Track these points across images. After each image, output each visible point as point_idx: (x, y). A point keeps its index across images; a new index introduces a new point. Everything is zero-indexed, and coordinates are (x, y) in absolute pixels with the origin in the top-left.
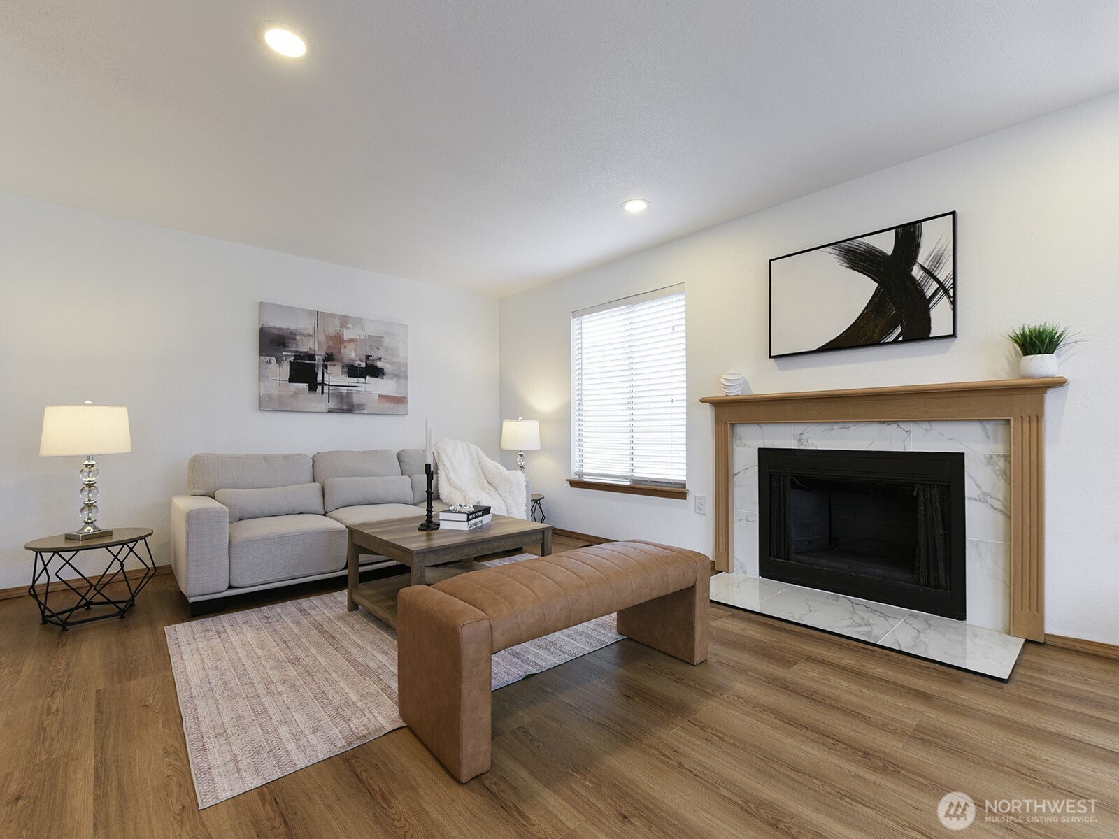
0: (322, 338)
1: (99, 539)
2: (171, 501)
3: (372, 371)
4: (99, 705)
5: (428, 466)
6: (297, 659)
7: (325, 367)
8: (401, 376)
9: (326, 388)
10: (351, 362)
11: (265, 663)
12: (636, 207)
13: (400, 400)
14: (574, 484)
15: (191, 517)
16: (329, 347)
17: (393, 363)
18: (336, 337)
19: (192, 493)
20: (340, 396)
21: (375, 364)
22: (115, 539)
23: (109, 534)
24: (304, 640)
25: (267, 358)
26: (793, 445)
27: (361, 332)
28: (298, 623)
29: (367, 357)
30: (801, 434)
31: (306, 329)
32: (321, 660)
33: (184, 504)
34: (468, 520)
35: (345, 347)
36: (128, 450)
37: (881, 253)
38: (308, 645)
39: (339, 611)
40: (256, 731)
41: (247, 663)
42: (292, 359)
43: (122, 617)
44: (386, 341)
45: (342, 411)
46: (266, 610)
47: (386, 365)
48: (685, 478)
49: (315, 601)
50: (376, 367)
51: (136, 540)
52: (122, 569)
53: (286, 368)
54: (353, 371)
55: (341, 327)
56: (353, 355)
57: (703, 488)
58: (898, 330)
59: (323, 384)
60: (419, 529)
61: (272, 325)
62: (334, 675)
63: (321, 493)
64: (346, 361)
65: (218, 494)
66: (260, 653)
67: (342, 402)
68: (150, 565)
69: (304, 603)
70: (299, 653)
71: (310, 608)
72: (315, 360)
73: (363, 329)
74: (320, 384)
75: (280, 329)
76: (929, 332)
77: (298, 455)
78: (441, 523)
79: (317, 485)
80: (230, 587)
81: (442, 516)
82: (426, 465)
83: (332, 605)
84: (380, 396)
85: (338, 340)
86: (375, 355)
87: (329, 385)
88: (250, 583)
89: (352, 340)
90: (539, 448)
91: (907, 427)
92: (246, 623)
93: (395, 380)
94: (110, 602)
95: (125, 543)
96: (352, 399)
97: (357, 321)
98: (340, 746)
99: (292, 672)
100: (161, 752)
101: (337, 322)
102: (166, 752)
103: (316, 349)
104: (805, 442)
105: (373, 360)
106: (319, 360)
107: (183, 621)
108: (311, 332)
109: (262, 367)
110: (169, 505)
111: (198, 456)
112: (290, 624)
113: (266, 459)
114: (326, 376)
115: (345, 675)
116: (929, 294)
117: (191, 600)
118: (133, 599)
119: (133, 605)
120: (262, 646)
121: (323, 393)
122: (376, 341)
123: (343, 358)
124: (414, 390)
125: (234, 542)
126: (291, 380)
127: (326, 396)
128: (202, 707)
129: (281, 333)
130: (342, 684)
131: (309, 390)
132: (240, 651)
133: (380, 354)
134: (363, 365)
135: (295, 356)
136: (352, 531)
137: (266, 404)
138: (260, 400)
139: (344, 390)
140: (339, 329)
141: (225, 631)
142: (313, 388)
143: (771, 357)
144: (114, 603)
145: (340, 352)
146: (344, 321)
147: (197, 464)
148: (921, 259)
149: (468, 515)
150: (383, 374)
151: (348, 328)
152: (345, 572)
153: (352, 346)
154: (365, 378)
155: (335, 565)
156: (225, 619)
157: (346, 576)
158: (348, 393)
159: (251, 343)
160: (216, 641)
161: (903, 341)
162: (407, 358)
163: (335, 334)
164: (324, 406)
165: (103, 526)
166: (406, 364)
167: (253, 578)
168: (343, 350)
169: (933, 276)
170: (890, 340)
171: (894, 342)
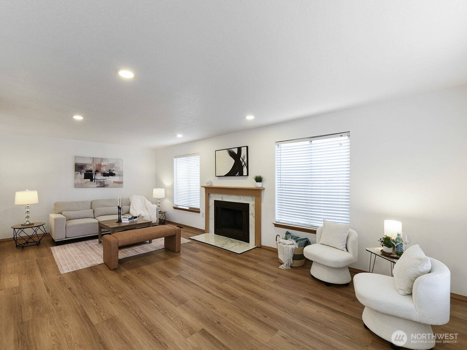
0: (95, 165)
1: (30, 226)
2: (49, 215)
3: (112, 174)
4: (37, 262)
5: (119, 207)
6: (83, 253)
7: (96, 174)
8: (121, 175)
9: (96, 180)
10: (104, 172)
11: (75, 254)
12: (180, 136)
13: (121, 183)
14: (175, 208)
15: (56, 220)
16: (97, 168)
17: (118, 171)
18: (99, 165)
19: (55, 212)
20: (101, 182)
21: (112, 172)
22: (35, 225)
23: (33, 224)
24: (86, 249)
25: (77, 172)
26: (220, 200)
27: (107, 163)
28: (85, 246)
29: (110, 170)
30: (222, 197)
31: (89, 163)
32: (89, 253)
33: (53, 216)
34: (129, 220)
35: (102, 168)
36: (38, 202)
37: (235, 153)
38: (86, 250)
39: (96, 243)
40: (72, 264)
41: (71, 254)
42: (85, 172)
43: (38, 245)
44: (116, 165)
45: (101, 187)
46: (77, 243)
47: (116, 172)
48: (199, 207)
49: (90, 241)
50: (113, 173)
51: (40, 226)
52: (36, 233)
53: (83, 175)
54: (105, 175)
55: (101, 162)
56: (105, 170)
57: (203, 210)
58: (238, 173)
59: (95, 179)
60: (116, 222)
61: (79, 162)
62: (92, 256)
63: (93, 212)
64: (102, 172)
65: (63, 213)
66: (74, 252)
67: (101, 184)
68: (45, 233)
69: (87, 242)
70: (84, 252)
71: (89, 243)
72: (92, 172)
73: (108, 162)
74: (94, 179)
75: (82, 164)
76: (243, 174)
77: (87, 201)
78: (122, 221)
79: (92, 210)
80: (66, 238)
81: (123, 219)
82: (118, 206)
83: (95, 242)
84: (114, 182)
85: (100, 165)
86: (112, 169)
87: (97, 179)
88: (72, 236)
89: (104, 165)
90: (164, 197)
91: (240, 197)
92: (71, 246)
93: (119, 177)
94: (35, 242)
95: (37, 226)
96: (104, 183)
97: (106, 159)
98: (90, 266)
99: (82, 255)
100: (53, 268)
101: (100, 160)
102: (53, 267)
103: (93, 169)
104: (223, 199)
105: (111, 171)
106: (94, 172)
107: (55, 246)
108: (91, 164)
109: (75, 175)
110: (49, 216)
111: (56, 203)
112: (83, 246)
113: (77, 202)
114: (96, 176)
115: (94, 256)
116: (243, 165)
117: (56, 241)
118: (40, 241)
119: (40, 243)
120: (75, 251)
121: (95, 182)
122: (113, 165)
123: (101, 171)
124: (125, 180)
125: (67, 226)
126: (85, 178)
127: (96, 183)
128: (60, 261)
129: (82, 165)
130: (93, 257)
131: (91, 181)
132: (70, 252)
133: (114, 169)
134: (108, 173)
135: (86, 171)
136: (99, 223)
137: (77, 186)
138: (75, 185)
139: (102, 180)
140: (100, 162)
141: (66, 248)
142: (92, 180)
143: (216, 176)
144: (36, 242)
145: (100, 169)
146: (102, 160)
147: (56, 205)
148: (242, 156)
149: (129, 219)
150: (115, 175)
151: (103, 162)
152: (98, 234)
153: (104, 167)
154: (109, 176)
155: (96, 232)
156: (66, 245)
157: (98, 235)
158: (103, 181)
159: (73, 168)
160: (64, 250)
161: (239, 176)
162: (123, 170)
163: (99, 164)
164: (95, 185)
165: (31, 222)
166: (123, 172)
167: (72, 235)
168: (101, 169)
169: (243, 160)
170: (237, 175)
171: (238, 176)
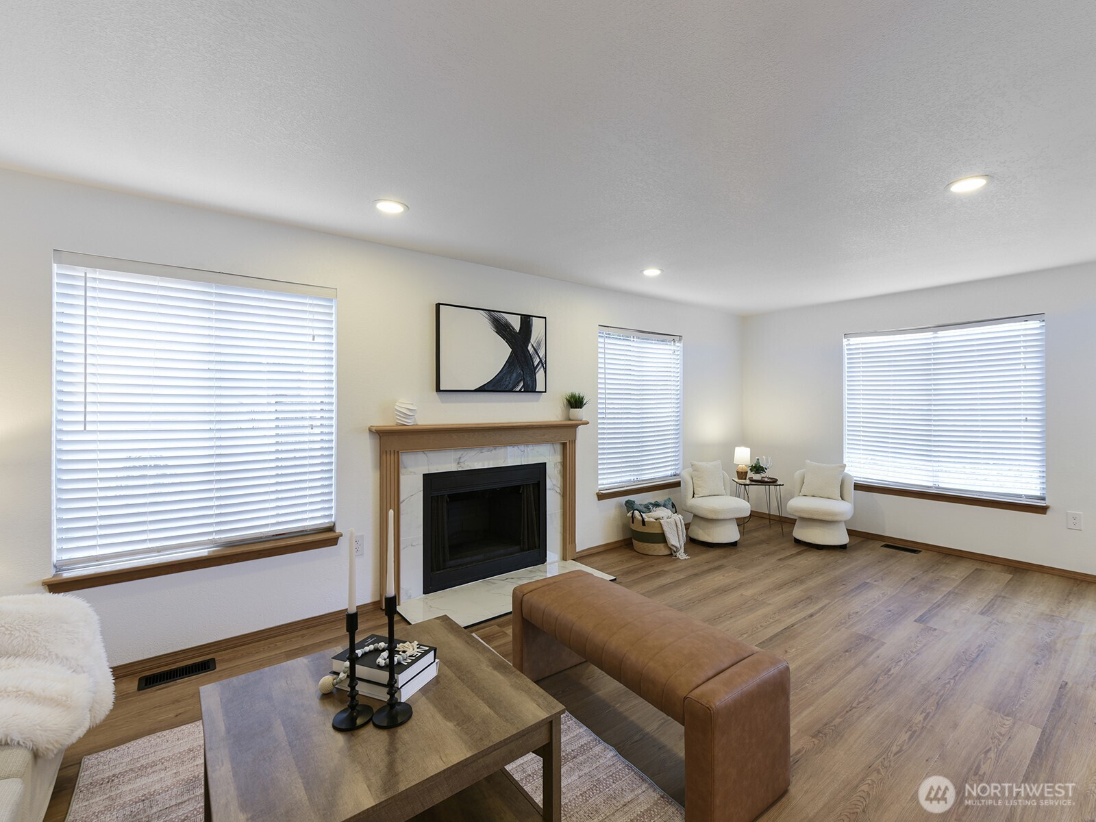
12: (390, 208)
26: (452, 467)
30: (460, 458)
37: (514, 328)
58: (522, 384)
76: (535, 388)
104: (462, 465)
116: (536, 364)
143: (437, 392)
148: (533, 340)
161: (524, 392)
169: (537, 353)
170: (518, 390)
171: (520, 391)
